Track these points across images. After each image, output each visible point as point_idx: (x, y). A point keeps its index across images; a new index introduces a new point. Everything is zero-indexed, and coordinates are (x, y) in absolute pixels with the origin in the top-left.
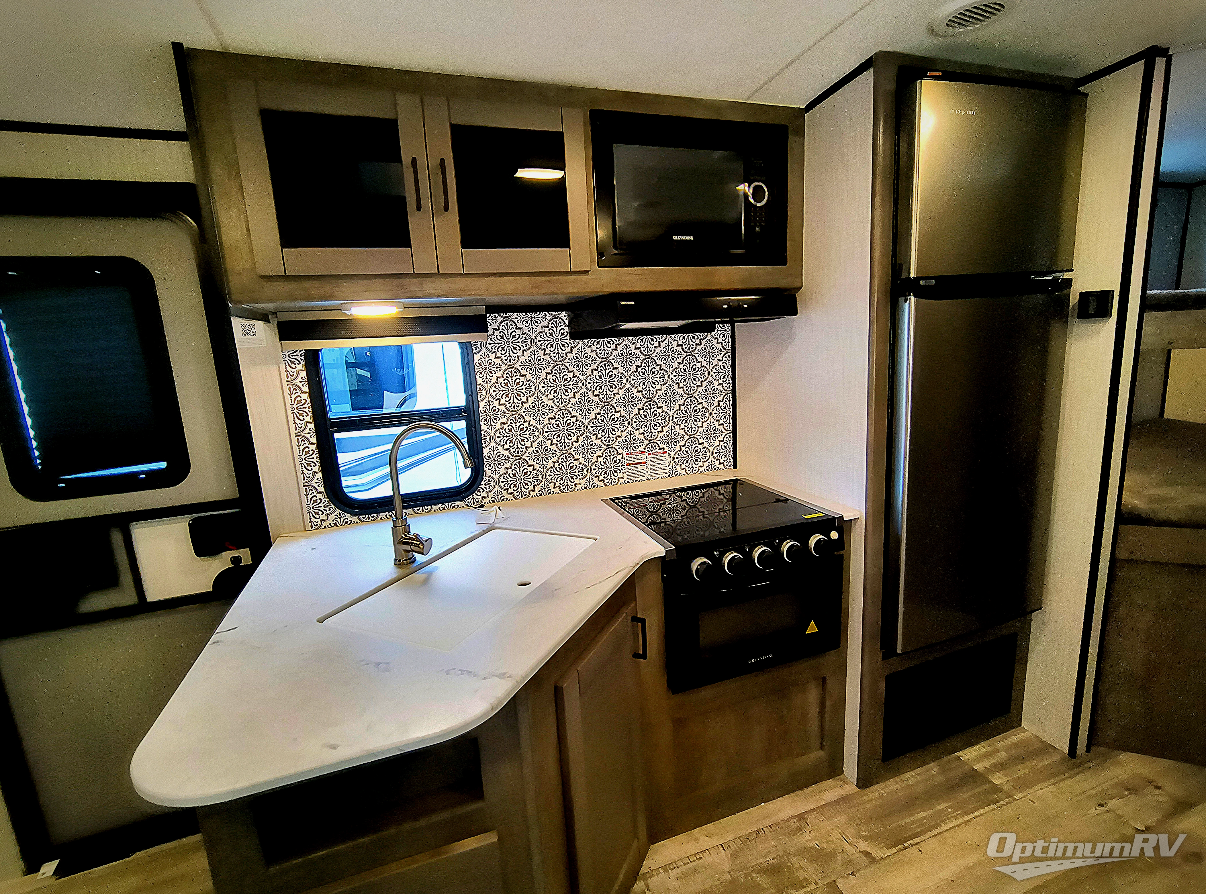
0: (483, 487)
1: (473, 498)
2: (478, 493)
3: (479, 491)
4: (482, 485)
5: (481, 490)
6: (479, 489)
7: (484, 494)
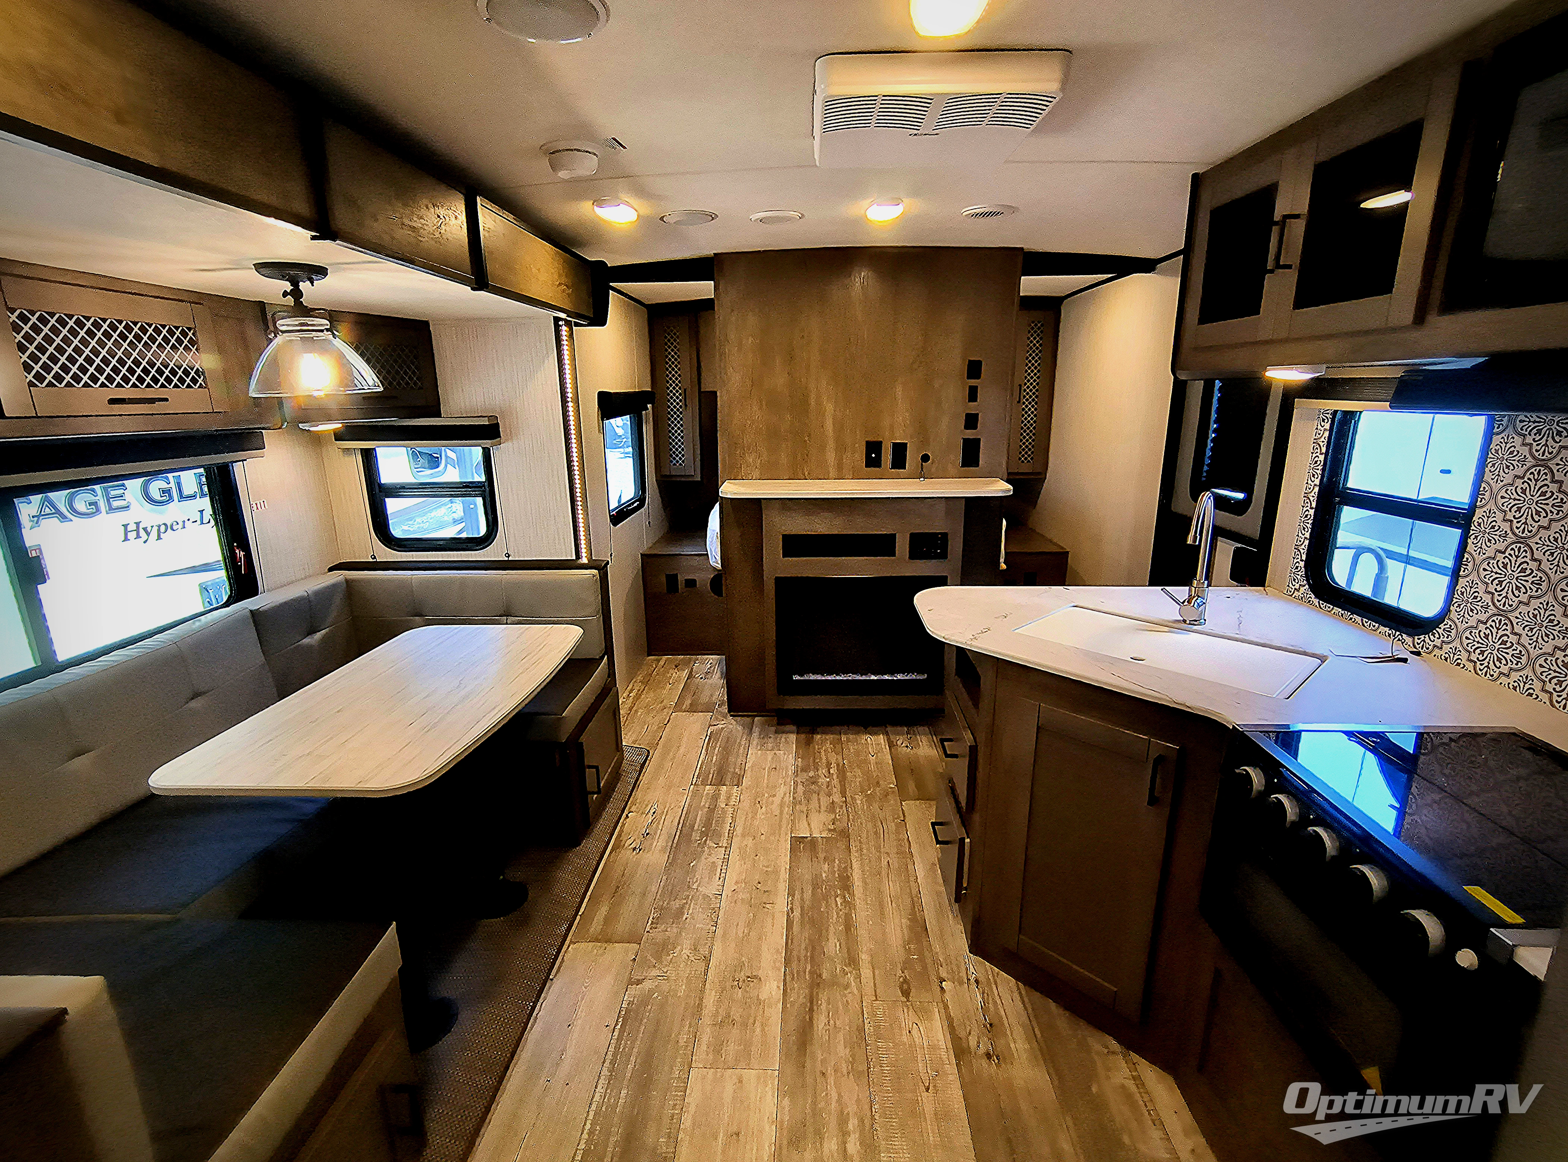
0: (1441, 631)
1: (1424, 641)
2: (1432, 637)
3: (1433, 635)
4: (1440, 628)
5: (1437, 636)
6: (1434, 631)
7: (1438, 642)
